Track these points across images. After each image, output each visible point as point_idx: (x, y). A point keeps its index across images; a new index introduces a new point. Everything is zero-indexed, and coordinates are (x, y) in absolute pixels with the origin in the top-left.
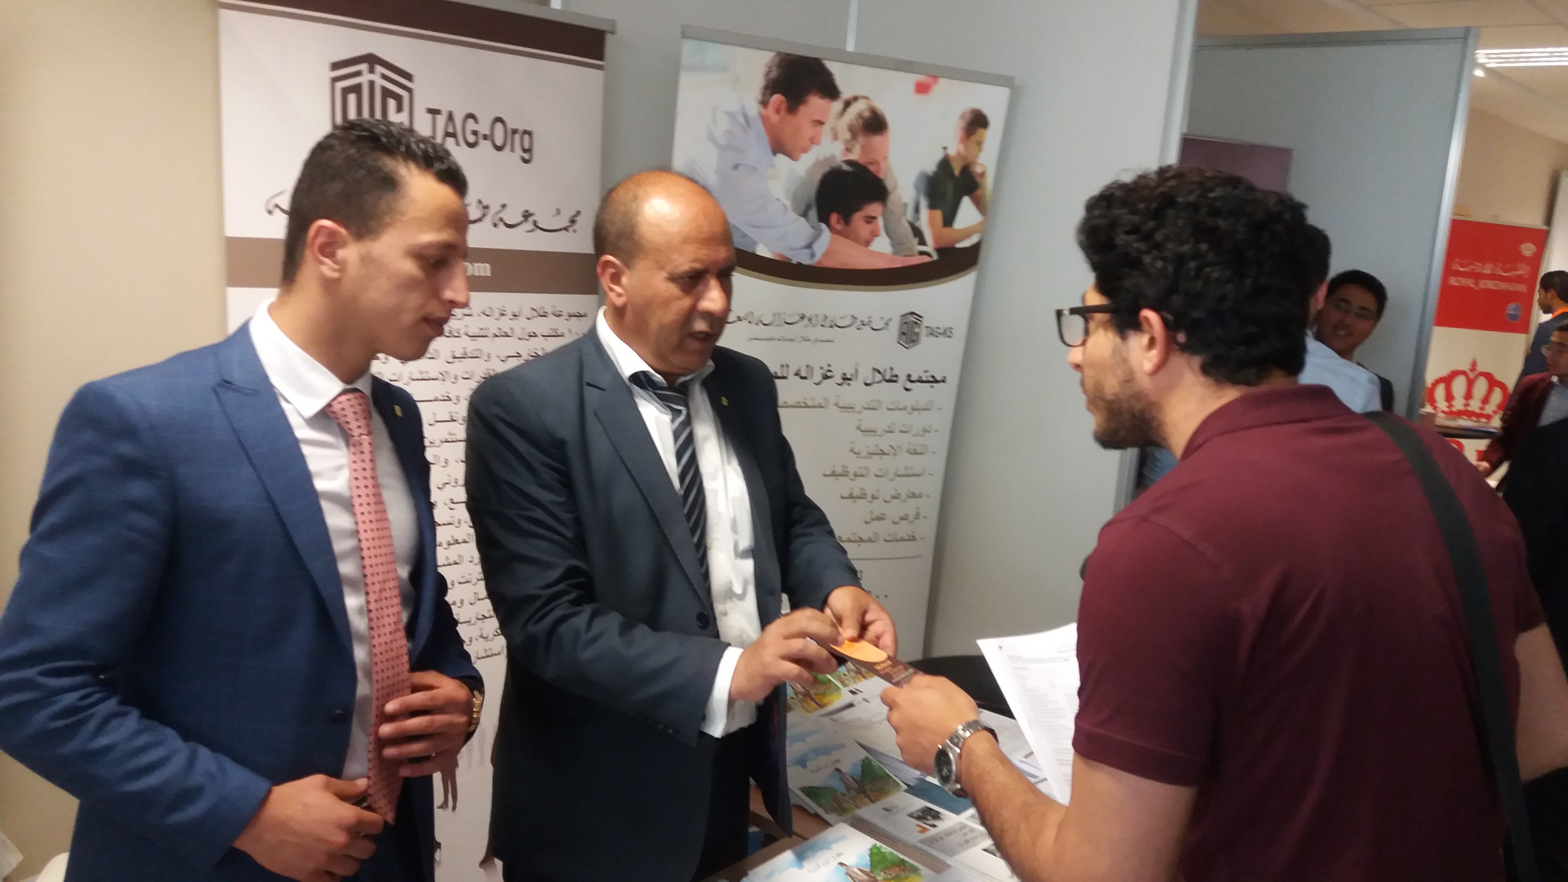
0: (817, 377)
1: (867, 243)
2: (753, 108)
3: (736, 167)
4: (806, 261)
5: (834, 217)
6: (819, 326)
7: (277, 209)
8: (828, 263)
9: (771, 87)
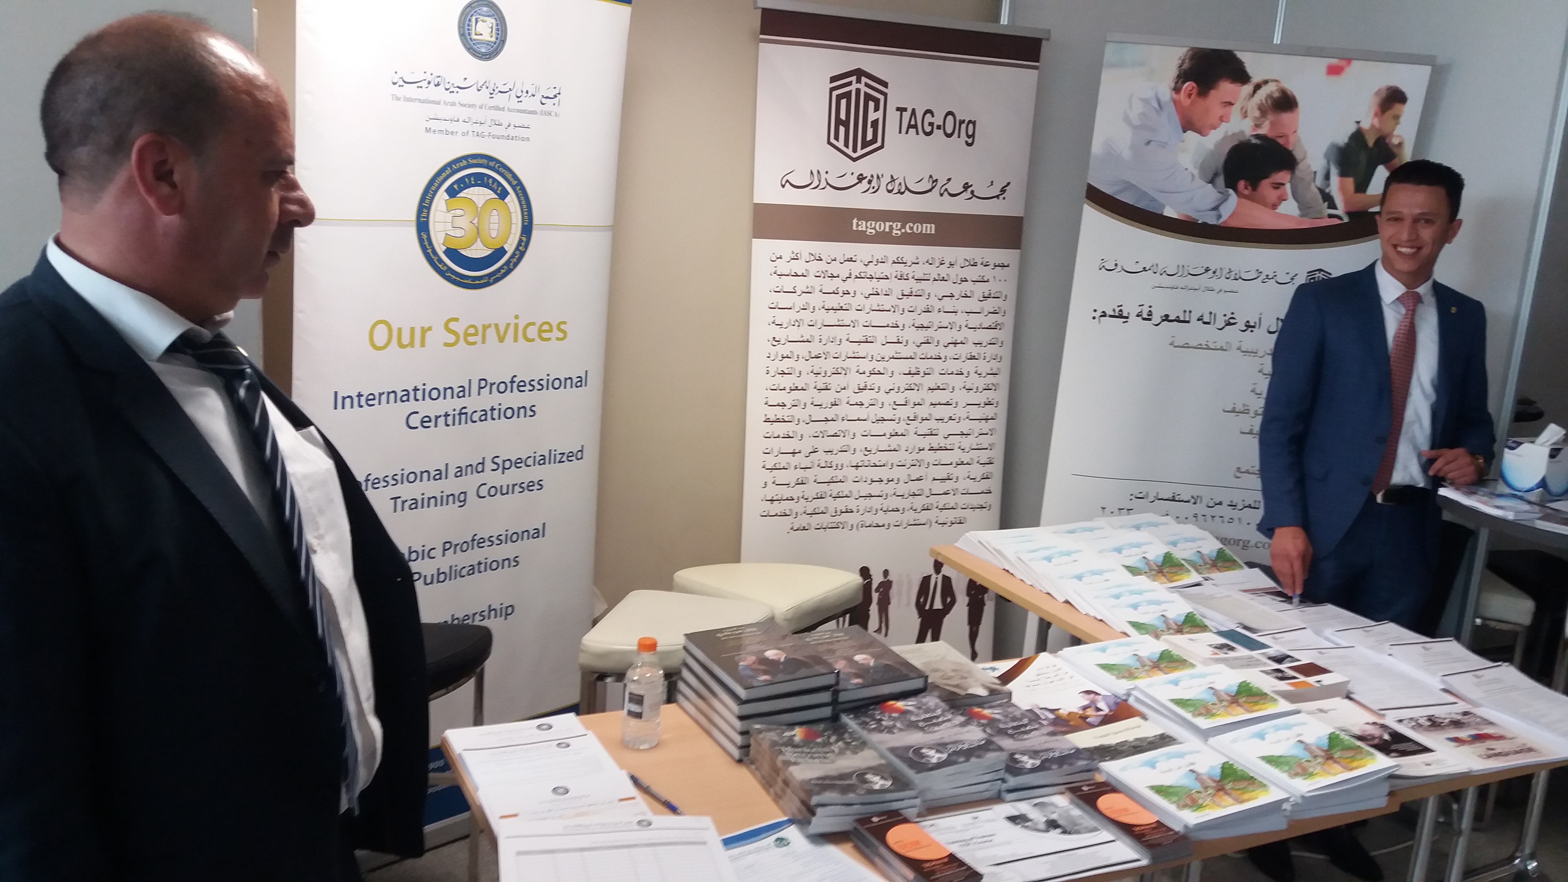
0: (1220, 323)
1: (1274, 206)
2: (1166, 93)
3: (1149, 143)
4: (1211, 221)
5: (1242, 184)
6: (1223, 278)
7: (788, 184)
8: (1234, 224)
9: (1184, 76)
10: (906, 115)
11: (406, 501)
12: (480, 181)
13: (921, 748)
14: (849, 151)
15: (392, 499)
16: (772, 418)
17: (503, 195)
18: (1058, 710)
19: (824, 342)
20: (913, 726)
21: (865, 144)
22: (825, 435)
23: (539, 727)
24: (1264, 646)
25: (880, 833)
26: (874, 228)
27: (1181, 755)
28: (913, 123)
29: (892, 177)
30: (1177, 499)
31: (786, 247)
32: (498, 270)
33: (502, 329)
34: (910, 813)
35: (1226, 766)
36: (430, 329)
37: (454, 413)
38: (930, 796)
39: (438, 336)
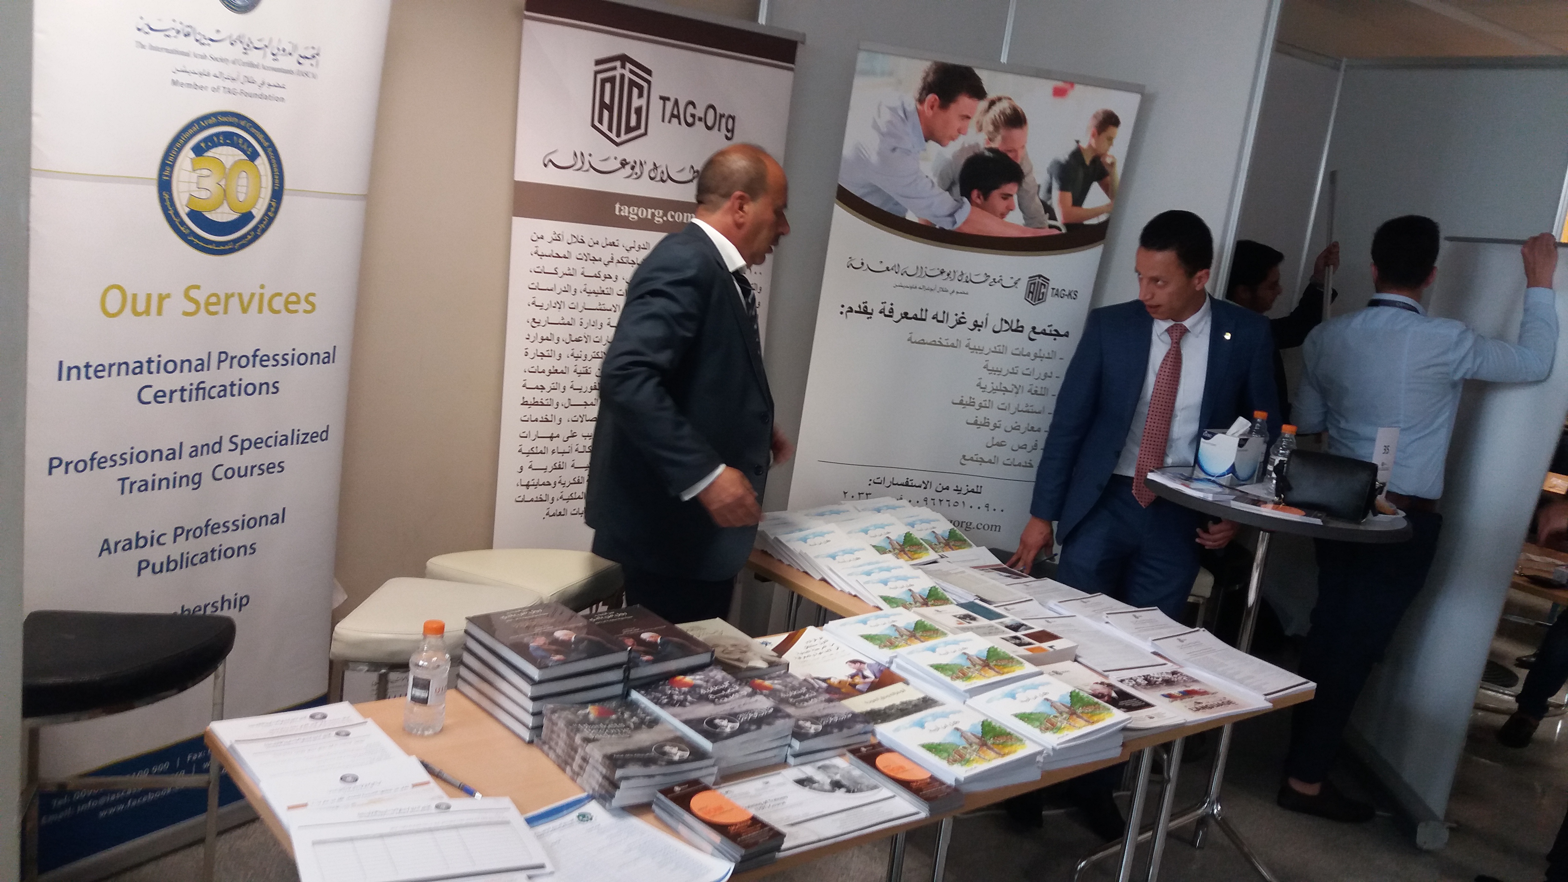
0: (952, 321)
1: (1003, 216)
2: (911, 104)
3: (894, 150)
4: (948, 227)
5: (975, 193)
6: (956, 280)
7: (550, 163)
8: (967, 230)
9: (928, 88)
10: (669, 105)
11: (135, 482)
12: (230, 140)
13: (715, 719)
14: (613, 136)
15: (119, 480)
16: (531, 401)
17: (253, 156)
18: (830, 679)
19: (585, 325)
20: (703, 698)
21: (629, 130)
22: (584, 419)
23: (312, 717)
24: (999, 616)
25: (684, 801)
26: (637, 215)
27: (945, 715)
28: (675, 112)
29: (655, 164)
30: (910, 484)
31: (548, 227)
32: (244, 237)
33: (246, 299)
34: (709, 781)
35: (986, 723)
36: (168, 296)
37: (191, 387)
38: (724, 764)
39: (177, 304)
